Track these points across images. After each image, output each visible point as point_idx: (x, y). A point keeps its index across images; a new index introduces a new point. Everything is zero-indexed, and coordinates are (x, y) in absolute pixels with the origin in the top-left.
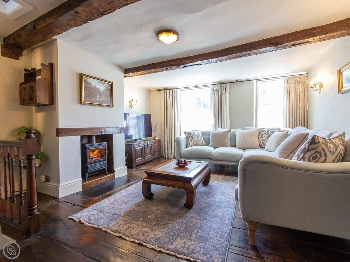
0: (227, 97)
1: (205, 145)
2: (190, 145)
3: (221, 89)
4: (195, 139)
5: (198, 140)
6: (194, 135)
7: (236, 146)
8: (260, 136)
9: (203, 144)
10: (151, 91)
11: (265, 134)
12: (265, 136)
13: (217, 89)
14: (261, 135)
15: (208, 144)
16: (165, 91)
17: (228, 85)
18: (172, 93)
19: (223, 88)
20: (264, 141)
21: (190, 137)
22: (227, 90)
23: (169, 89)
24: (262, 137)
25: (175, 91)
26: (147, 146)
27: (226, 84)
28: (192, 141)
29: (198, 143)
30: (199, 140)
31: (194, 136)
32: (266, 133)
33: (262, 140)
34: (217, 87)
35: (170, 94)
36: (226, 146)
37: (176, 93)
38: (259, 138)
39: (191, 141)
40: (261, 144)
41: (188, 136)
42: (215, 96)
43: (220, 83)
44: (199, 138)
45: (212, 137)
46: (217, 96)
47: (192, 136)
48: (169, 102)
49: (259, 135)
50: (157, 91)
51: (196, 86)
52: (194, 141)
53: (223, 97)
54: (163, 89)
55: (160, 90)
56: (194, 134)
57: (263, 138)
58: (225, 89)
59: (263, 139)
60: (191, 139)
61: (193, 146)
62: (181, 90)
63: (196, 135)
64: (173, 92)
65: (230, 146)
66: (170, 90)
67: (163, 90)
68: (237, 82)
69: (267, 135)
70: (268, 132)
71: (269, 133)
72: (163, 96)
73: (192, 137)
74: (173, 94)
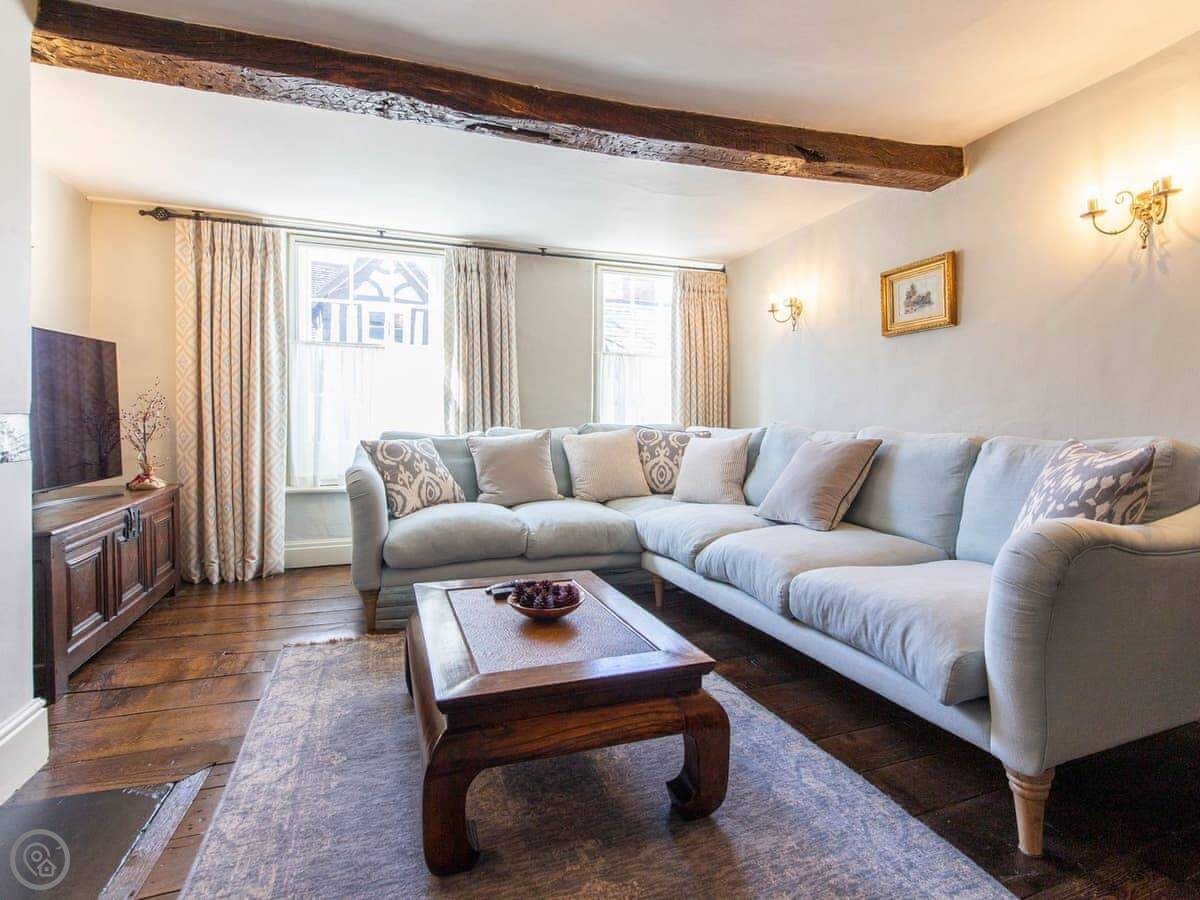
1: (461, 501)
2: (408, 509)
3: (488, 268)
4: (426, 475)
5: (435, 478)
6: (417, 456)
7: (575, 492)
8: (646, 454)
9: (455, 497)
10: (92, 203)
11: (659, 444)
12: (662, 452)
13: (475, 267)
14: (645, 448)
15: (473, 493)
16: (205, 225)
17: (513, 257)
18: (246, 244)
19: (494, 268)
20: (662, 469)
21: (401, 468)
22: (509, 276)
23: (233, 222)
24: (653, 456)
25: (270, 239)
26: (125, 533)
27: (508, 253)
28: (415, 486)
29: (438, 494)
30: (441, 478)
31: (416, 463)
32: (663, 444)
33: (653, 468)
34: (475, 260)
35: (237, 246)
36: (545, 497)
37: (270, 248)
38: (642, 461)
39: (410, 483)
40: (653, 480)
41: (387, 462)
42: (466, 294)
43: (487, 247)
44: (437, 470)
45: (484, 467)
46: (476, 296)
47: (410, 462)
48: (230, 289)
49: (641, 449)
50: (143, 213)
52: (420, 487)
53: (496, 302)
54: (188, 209)
55: (163, 214)
56: (414, 451)
57: (656, 460)
58: (502, 272)
59: (656, 464)
60: (405, 476)
61: (418, 509)
63: (423, 458)
64: (258, 239)
65: (562, 497)
66: (237, 227)
67: (189, 217)
68: (543, 252)
69: (667, 449)
70: (666, 438)
71: (672, 443)
72: (190, 251)
73: (409, 467)
74: (258, 247)
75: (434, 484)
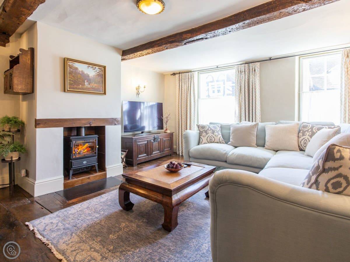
0: (256, 81)
1: (223, 143)
2: (203, 142)
3: (249, 70)
4: (210, 134)
5: (214, 136)
6: (209, 129)
7: (265, 146)
8: (301, 134)
9: (220, 142)
10: (165, 75)
11: (308, 131)
12: (308, 134)
13: (244, 70)
14: (301, 132)
15: (226, 141)
16: (181, 74)
17: (258, 64)
18: (188, 77)
19: (251, 68)
20: (305, 141)
21: (204, 132)
22: (256, 70)
23: (185, 73)
24: (303, 135)
25: (192, 74)
26: (154, 140)
27: (255, 63)
28: (206, 137)
29: (213, 140)
30: (216, 136)
31: (208, 131)
32: (310, 130)
33: (302, 140)
34: (243, 68)
35: (186, 78)
36: (250, 146)
37: (192, 77)
38: (298, 137)
39: (205, 136)
40: (301, 145)
41: (201, 130)
42: (240, 80)
43: (248, 63)
44: (215, 133)
45: (233, 133)
46: (243, 79)
47: (207, 130)
48: (185, 87)
49: (299, 132)
50: (171, 75)
51: (217, 68)
52: (208, 137)
53: (251, 80)
54: (178, 72)
55: (174, 74)
56: (209, 127)
57: (304, 137)
58: (254, 70)
59: (304, 139)
60: (204, 134)
61: (206, 143)
62: (199, 73)
63: (211, 129)
64: (190, 75)
65: (257, 146)
66: (186, 73)
67: (178, 74)
68: (270, 59)
69: (311, 133)
70: (312, 128)
71: (314, 130)
72: (178, 81)
73: (206, 132)
74: (190, 77)
75: (212, 137)
